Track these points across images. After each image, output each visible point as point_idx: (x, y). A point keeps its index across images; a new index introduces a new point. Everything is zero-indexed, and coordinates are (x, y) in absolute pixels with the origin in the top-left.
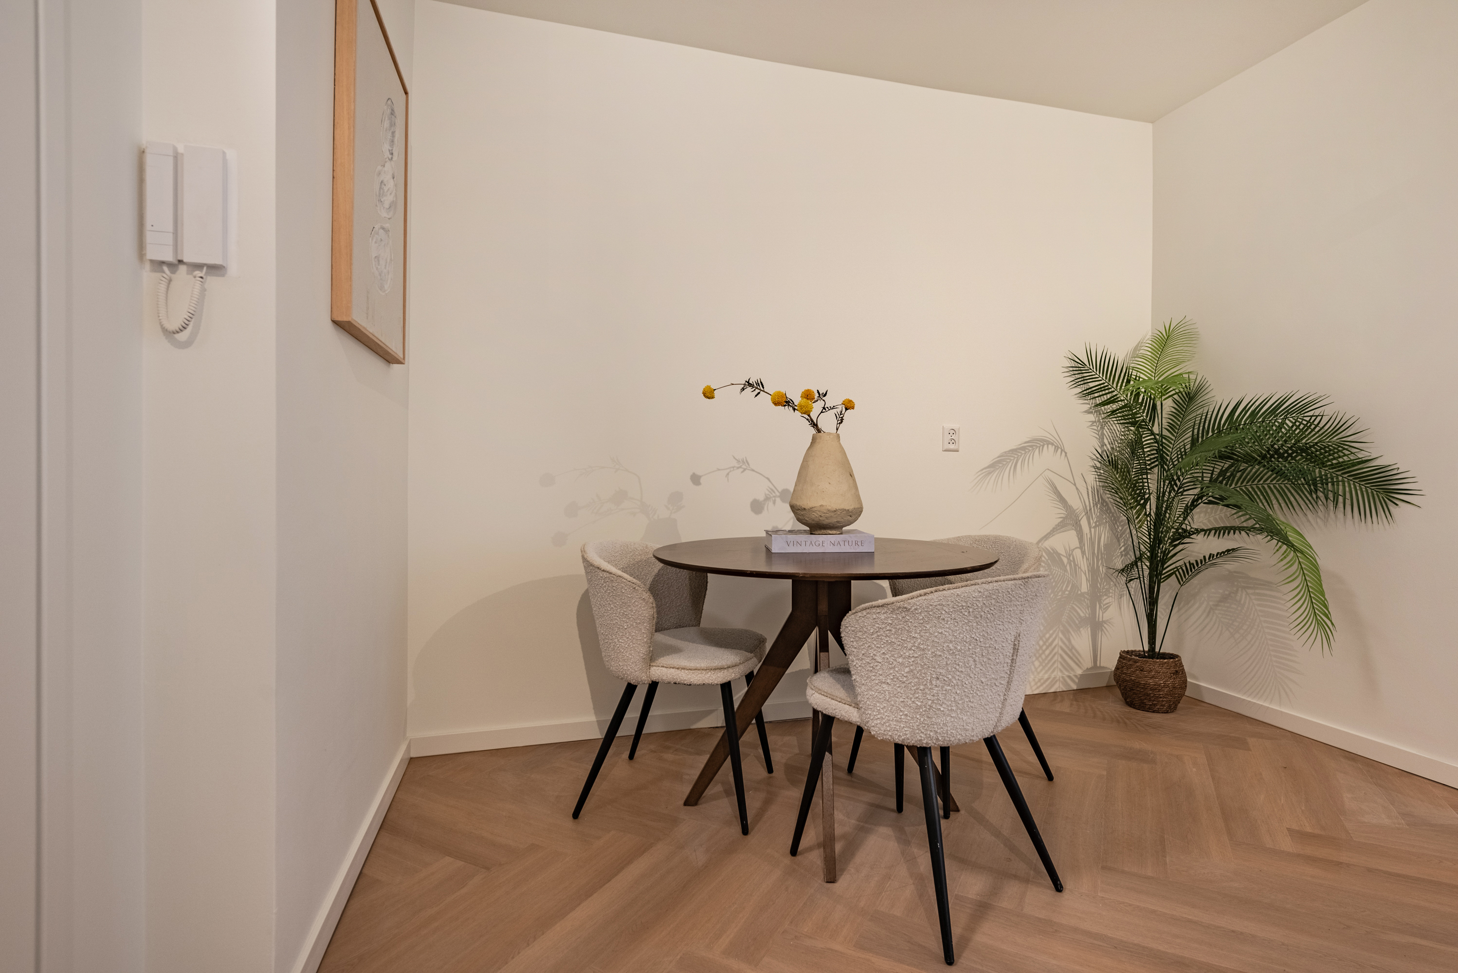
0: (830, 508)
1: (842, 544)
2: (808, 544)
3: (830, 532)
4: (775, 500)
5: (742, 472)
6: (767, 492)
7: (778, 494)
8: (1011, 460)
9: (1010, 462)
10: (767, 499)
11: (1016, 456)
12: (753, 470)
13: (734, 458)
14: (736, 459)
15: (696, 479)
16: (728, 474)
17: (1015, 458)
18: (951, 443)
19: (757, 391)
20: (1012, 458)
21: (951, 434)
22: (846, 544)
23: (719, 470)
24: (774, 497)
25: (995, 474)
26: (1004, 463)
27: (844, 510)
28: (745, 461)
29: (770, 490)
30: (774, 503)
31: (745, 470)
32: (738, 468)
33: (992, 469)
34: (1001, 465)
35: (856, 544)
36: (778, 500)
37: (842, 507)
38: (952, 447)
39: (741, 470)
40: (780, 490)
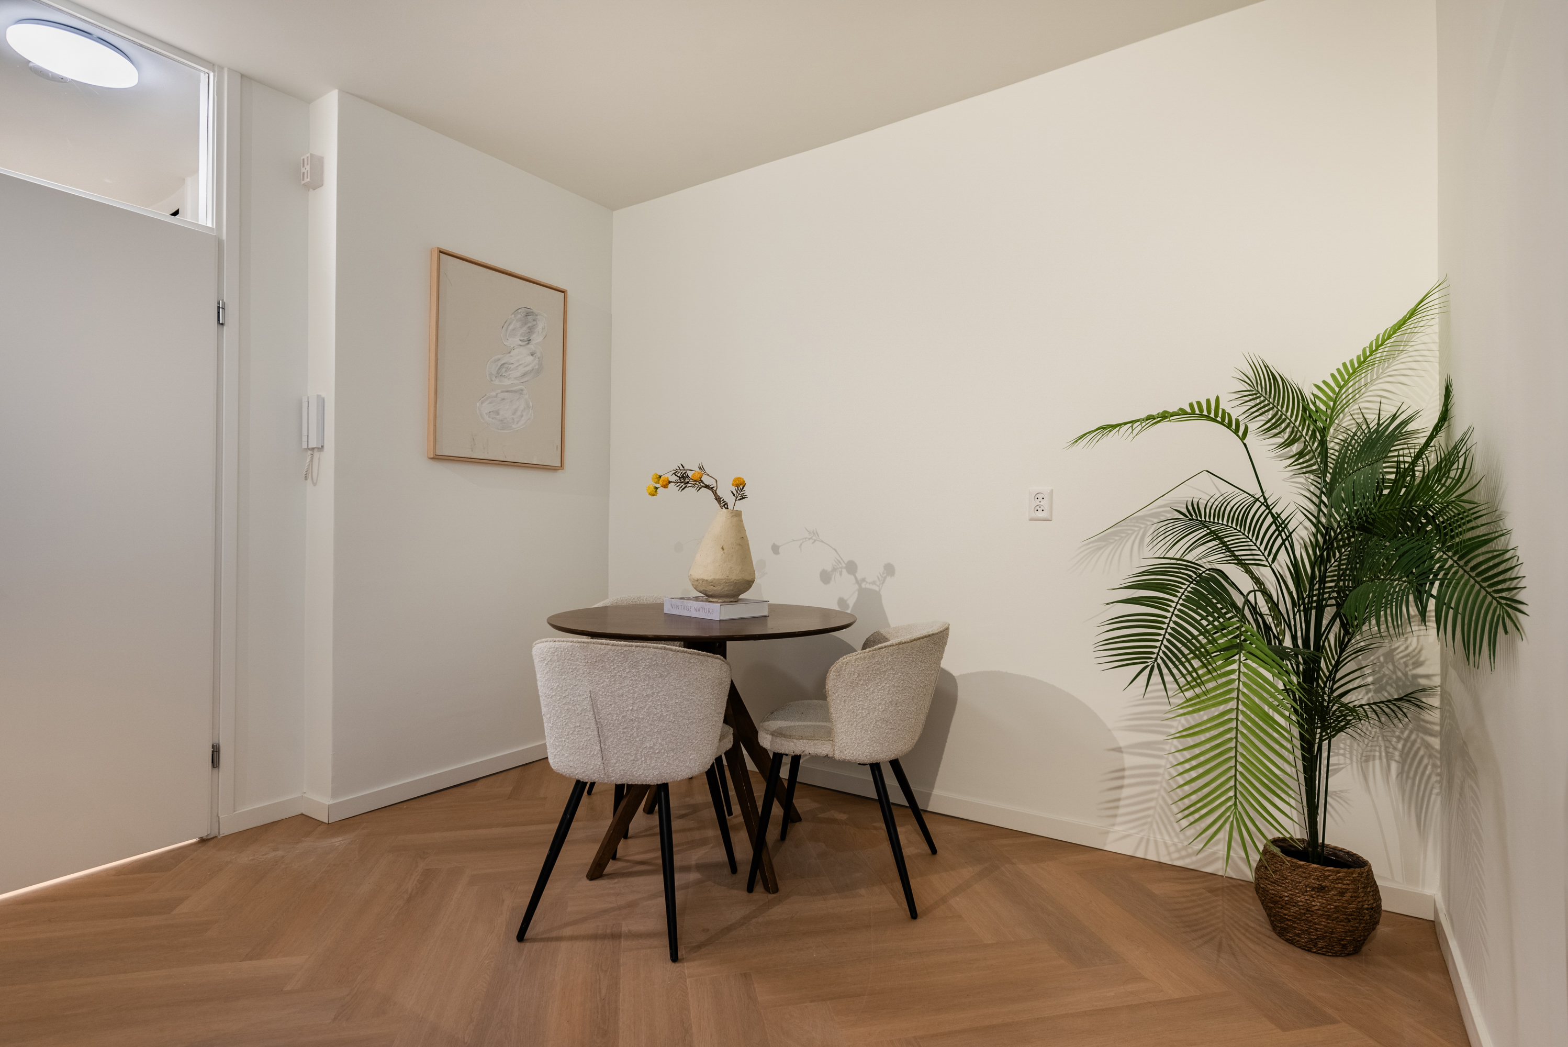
4: (841, 571)
5: (813, 543)
6: (834, 563)
7: (844, 565)
8: (1135, 531)
9: (1132, 534)
10: (834, 569)
11: (1143, 526)
12: (822, 541)
13: (806, 529)
14: (808, 531)
15: (775, 549)
16: (801, 545)
17: (1141, 528)
18: (1040, 510)
20: (1136, 529)
21: (1040, 499)
23: (794, 541)
24: (841, 568)
25: (1110, 549)
26: (1123, 535)
28: (815, 532)
29: (837, 561)
30: (841, 574)
31: (815, 541)
32: (809, 539)
33: (1103, 543)
34: (1117, 538)
36: (844, 571)
38: (1040, 514)
39: (812, 541)
40: (846, 562)
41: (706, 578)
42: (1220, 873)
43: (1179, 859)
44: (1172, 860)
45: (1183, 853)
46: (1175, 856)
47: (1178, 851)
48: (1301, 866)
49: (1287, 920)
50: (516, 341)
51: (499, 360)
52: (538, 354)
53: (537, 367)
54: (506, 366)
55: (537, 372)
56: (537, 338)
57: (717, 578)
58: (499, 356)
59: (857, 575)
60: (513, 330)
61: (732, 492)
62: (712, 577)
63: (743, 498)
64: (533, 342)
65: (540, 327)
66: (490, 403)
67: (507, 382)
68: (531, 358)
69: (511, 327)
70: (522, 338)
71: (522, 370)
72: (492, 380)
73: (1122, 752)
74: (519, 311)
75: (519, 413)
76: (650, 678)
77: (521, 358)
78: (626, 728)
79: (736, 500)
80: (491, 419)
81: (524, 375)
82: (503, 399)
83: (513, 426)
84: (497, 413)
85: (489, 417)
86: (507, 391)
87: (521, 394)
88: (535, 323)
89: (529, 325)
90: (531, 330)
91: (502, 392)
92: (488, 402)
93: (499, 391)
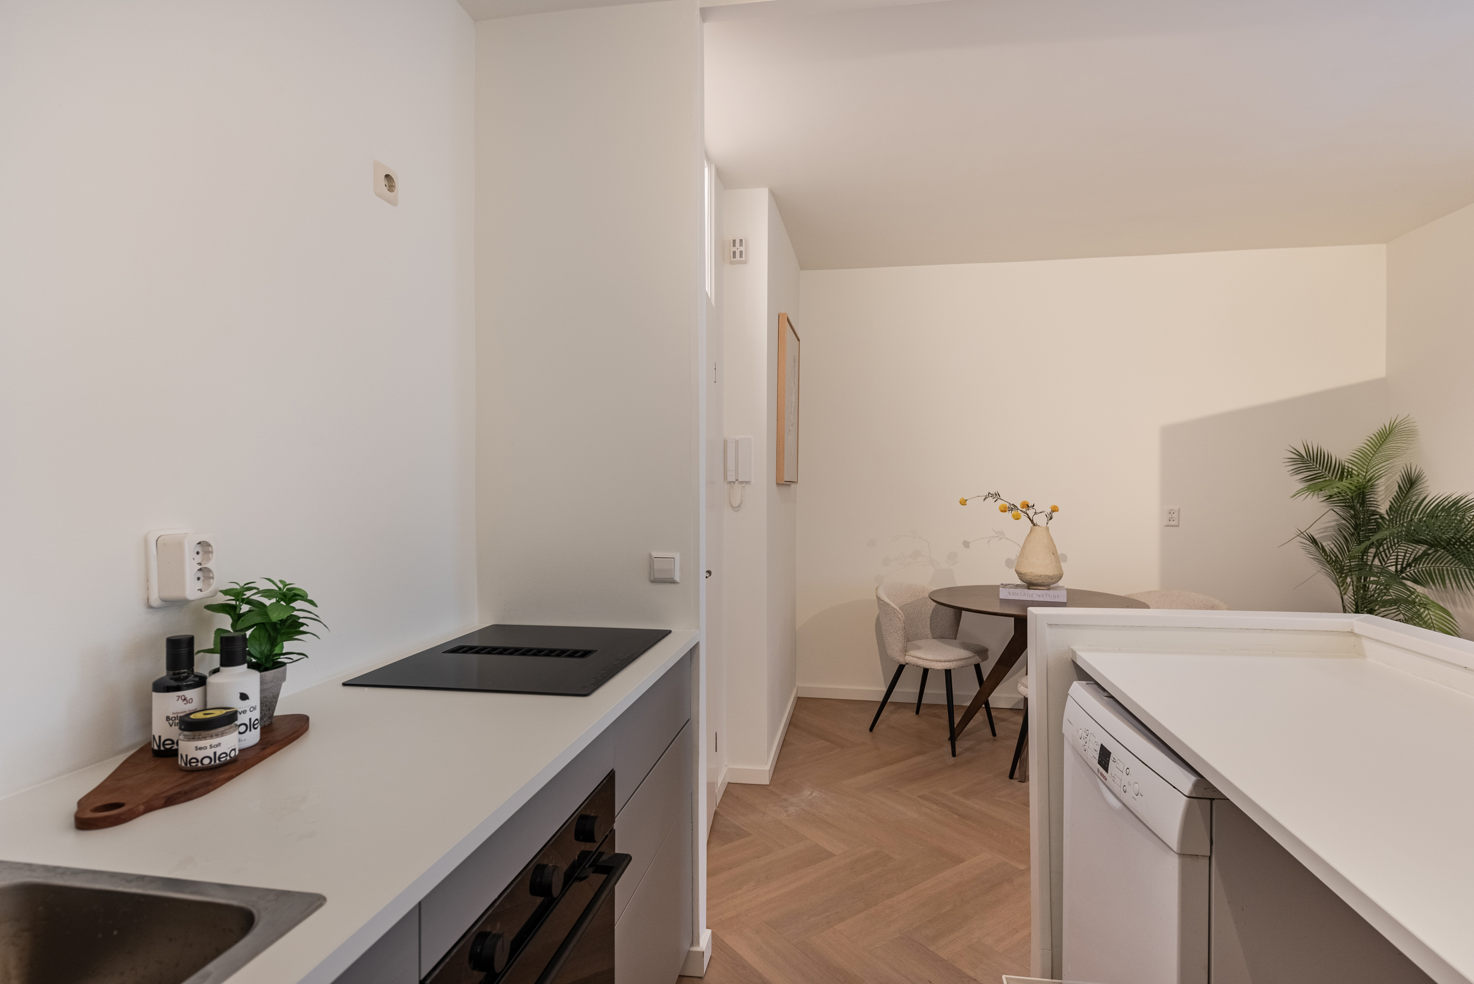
0: (1037, 574)
1: (1045, 596)
2: (1022, 595)
3: (1039, 588)
5: (999, 540)
12: (1007, 539)
13: (994, 530)
14: (995, 531)
15: (966, 544)
16: (989, 541)
18: (1172, 520)
19: (995, 499)
21: (1172, 513)
22: (1048, 596)
23: (982, 538)
27: (1046, 576)
31: (1001, 538)
32: (996, 537)
35: (1054, 597)
37: (1045, 573)
38: (1172, 523)
39: (998, 538)
56: (796, 380)
67: (792, 417)
82: (791, 431)
86: (792, 425)
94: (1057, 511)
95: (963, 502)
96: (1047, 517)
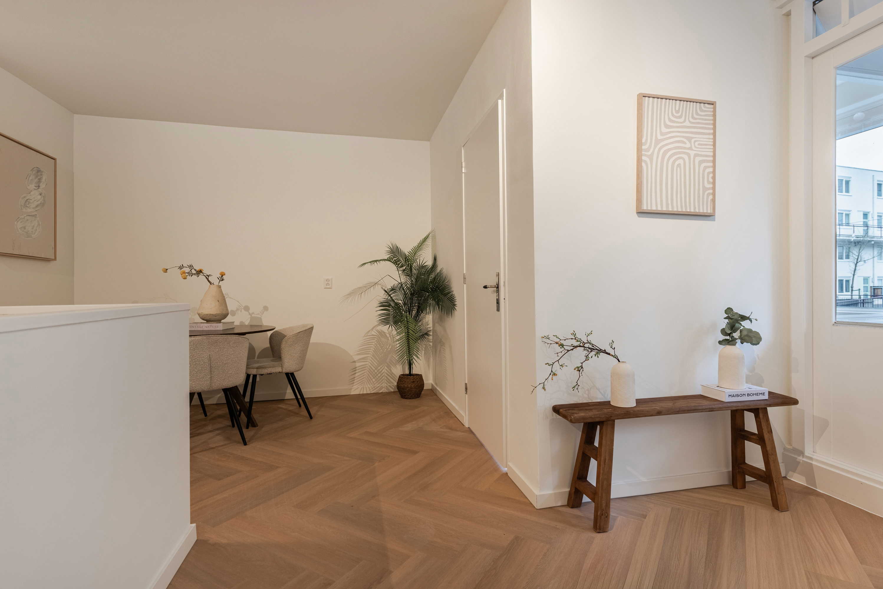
1: (210, 327)
3: (211, 323)
4: (241, 310)
6: (238, 307)
7: (243, 308)
8: (359, 292)
9: (358, 293)
10: (237, 310)
11: (361, 290)
17: (361, 291)
18: (328, 285)
20: (359, 291)
21: (328, 281)
22: (211, 327)
24: (241, 309)
25: (351, 297)
26: (355, 293)
27: (210, 314)
28: (227, 294)
30: (241, 311)
33: (349, 296)
34: (354, 294)
35: (215, 327)
36: (243, 310)
38: (328, 286)
40: (244, 306)
41: (212, 313)
42: (384, 392)
43: (373, 390)
44: (371, 392)
45: (374, 389)
46: (371, 390)
47: (372, 388)
48: (409, 378)
49: (406, 392)
50: (32, 186)
51: (25, 197)
52: (43, 195)
53: (43, 202)
54: (28, 201)
55: (43, 204)
56: (43, 185)
57: (218, 313)
58: (25, 195)
59: (250, 311)
60: (32, 180)
61: (218, 278)
62: (215, 313)
63: (223, 280)
64: (41, 188)
65: (43, 180)
66: (21, 222)
67: (29, 210)
68: (39, 197)
69: (30, 178)
70: (35, 185)
71: (36, 203)
72: (22, 209)
73: (355, 362)
74: (34, 169)
75: (35, 228)
76: (233, 347)
77: (35, 197)
78: (223, 367)
79: (220, 281)
80: (22, 232)
81: (37, 206)
82: (27, 220)
83: (32, 236)
84: (25, 228)
85: (21, 230)
86: (29, 216)
87: (36, 217)
88: (41, 176)
89: (39, 177)
90: (40, 180)
91: (27, 216)
92: (20, 221)
93: (26, 215)
94: (225, 275)
95: (166, 271)
96: (219, 279)
